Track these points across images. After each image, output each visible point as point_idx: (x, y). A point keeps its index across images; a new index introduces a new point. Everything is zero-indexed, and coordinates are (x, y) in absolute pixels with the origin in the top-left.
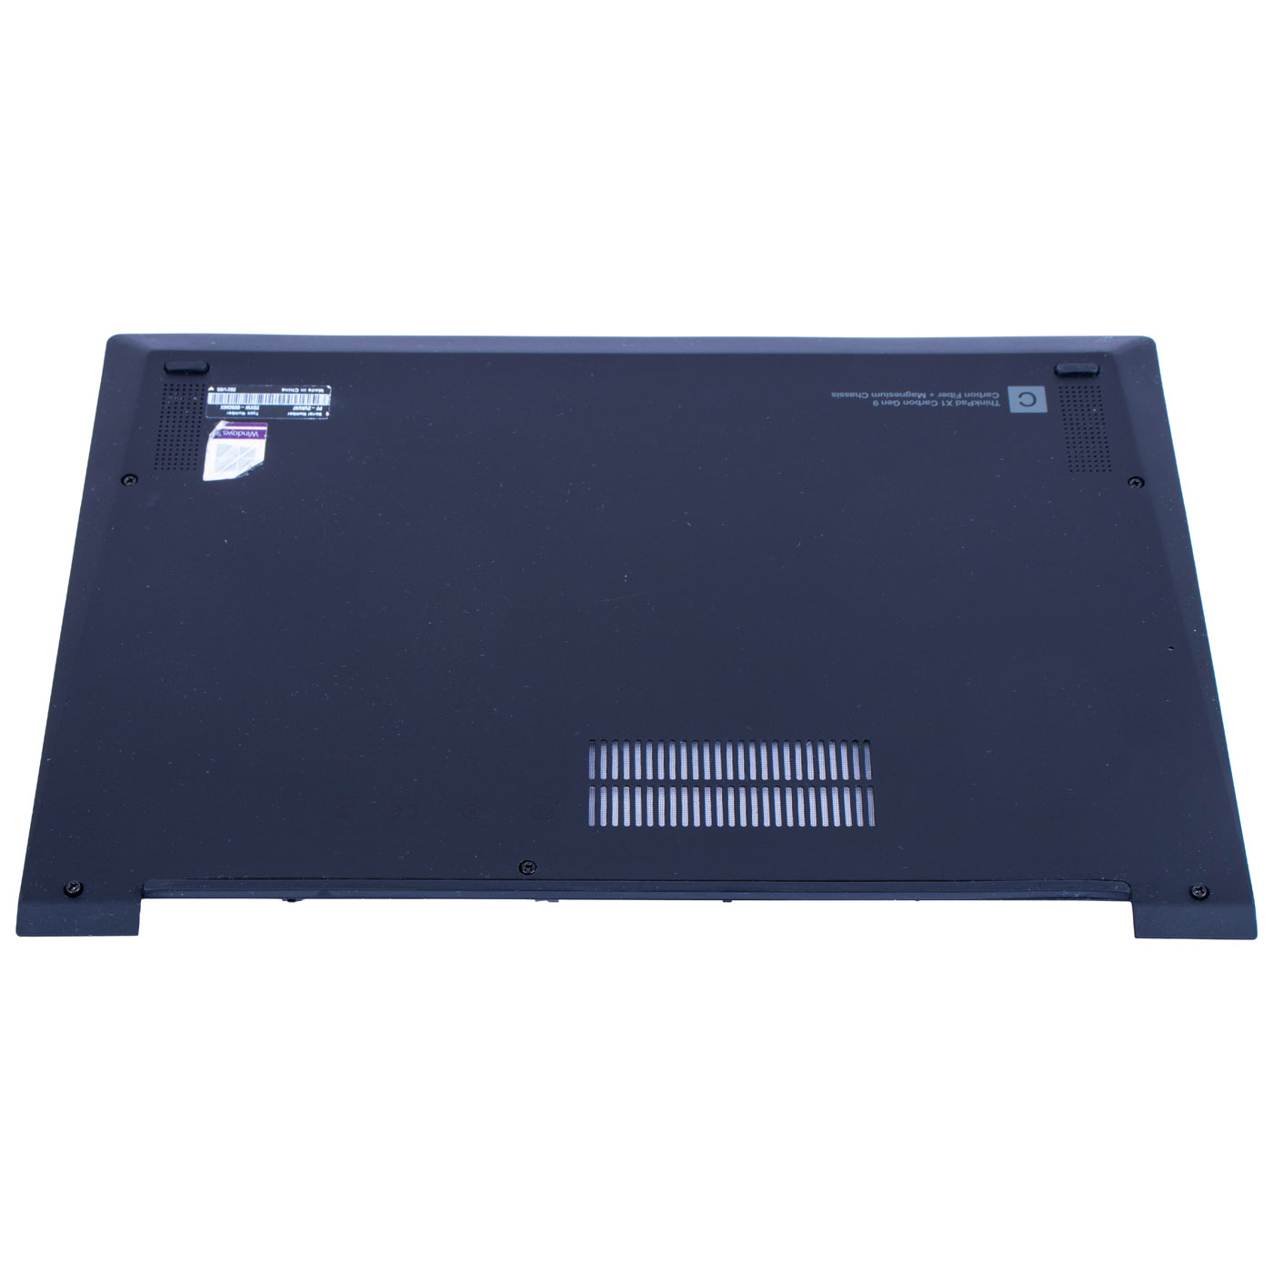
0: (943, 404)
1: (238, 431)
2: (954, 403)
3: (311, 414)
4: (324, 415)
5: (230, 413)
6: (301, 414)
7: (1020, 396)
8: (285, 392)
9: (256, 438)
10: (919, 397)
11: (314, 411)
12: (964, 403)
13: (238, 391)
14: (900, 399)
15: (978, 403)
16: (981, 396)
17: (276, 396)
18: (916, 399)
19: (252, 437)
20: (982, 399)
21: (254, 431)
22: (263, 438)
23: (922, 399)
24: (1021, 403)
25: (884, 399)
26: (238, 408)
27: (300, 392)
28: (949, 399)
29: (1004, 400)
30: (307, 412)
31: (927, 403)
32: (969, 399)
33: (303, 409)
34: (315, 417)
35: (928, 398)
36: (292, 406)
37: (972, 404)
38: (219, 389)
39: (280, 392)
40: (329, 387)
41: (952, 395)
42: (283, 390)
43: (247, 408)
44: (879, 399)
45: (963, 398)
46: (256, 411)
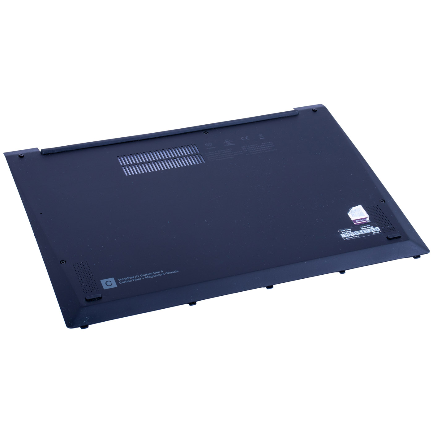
0: (138, 276)
1: (362, 221)
2: (135, 277)
3: (344, 230)
4: (340, 231)
5: (369, 226)
6: (347, 230)
7: (112, 284)
8: (357, 235)
9: (356, 220)
10: (147, 277)
11: (344, 232)
12: (131, 278)
13: (372, 233)
14: (154, 275)
15: (126, 279)
16: (126, 281)
17: (359, 234)
18: (148, 276)
19: (357, 220)
20: (125, 280)
21: (357, 222)
22: (353, 220)
23: (146, 276)
24: (111, 282)
25: (160, 274)
26: (368, 228)
27: (353, 236)
28: (137, 278)
29: (117, 282)
30: (346, 231)
31: (144, 275)
32: (129, 279)
33: (348, 232)
34: (342, 230)
35: (144, 277)
36: (351, 232)
37: (128, 278)
38: (378, 232)
39: (359, 235)
40: (345, 240)
41: (136, 280)
42: (358, 236)
43: (365, 228)
44: (161, 273)
45: (132, 279)
46: (361, 228)
